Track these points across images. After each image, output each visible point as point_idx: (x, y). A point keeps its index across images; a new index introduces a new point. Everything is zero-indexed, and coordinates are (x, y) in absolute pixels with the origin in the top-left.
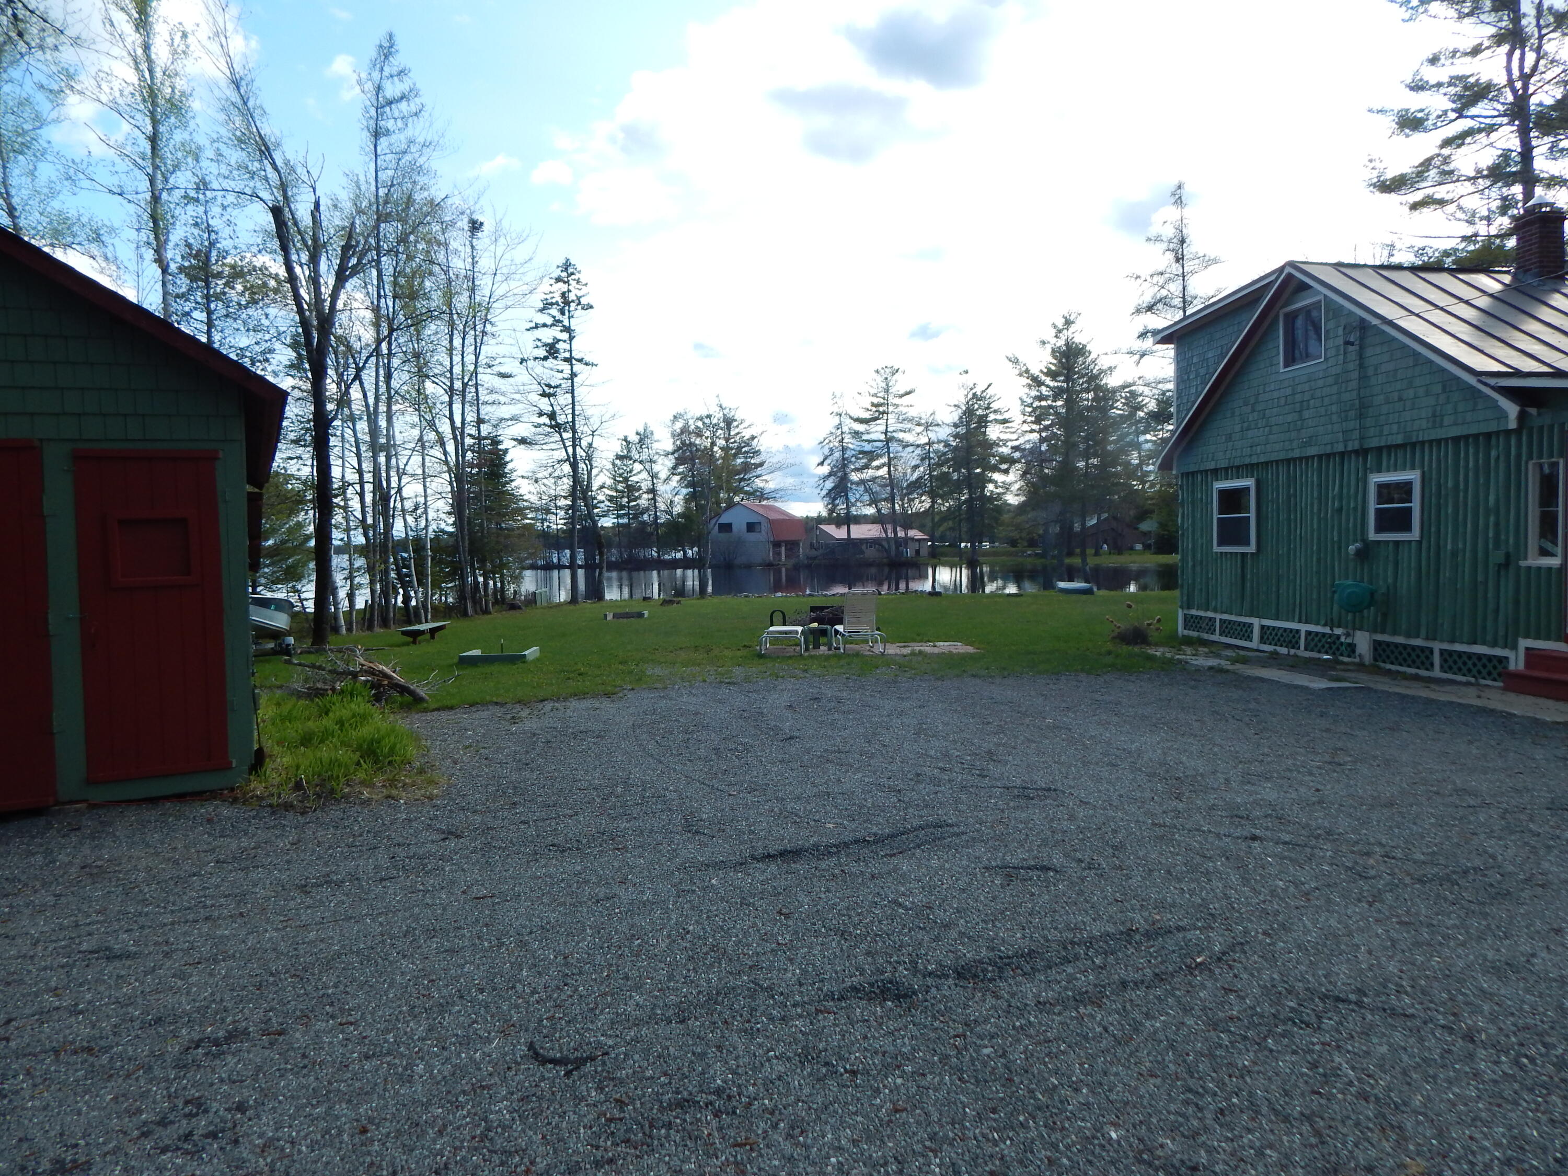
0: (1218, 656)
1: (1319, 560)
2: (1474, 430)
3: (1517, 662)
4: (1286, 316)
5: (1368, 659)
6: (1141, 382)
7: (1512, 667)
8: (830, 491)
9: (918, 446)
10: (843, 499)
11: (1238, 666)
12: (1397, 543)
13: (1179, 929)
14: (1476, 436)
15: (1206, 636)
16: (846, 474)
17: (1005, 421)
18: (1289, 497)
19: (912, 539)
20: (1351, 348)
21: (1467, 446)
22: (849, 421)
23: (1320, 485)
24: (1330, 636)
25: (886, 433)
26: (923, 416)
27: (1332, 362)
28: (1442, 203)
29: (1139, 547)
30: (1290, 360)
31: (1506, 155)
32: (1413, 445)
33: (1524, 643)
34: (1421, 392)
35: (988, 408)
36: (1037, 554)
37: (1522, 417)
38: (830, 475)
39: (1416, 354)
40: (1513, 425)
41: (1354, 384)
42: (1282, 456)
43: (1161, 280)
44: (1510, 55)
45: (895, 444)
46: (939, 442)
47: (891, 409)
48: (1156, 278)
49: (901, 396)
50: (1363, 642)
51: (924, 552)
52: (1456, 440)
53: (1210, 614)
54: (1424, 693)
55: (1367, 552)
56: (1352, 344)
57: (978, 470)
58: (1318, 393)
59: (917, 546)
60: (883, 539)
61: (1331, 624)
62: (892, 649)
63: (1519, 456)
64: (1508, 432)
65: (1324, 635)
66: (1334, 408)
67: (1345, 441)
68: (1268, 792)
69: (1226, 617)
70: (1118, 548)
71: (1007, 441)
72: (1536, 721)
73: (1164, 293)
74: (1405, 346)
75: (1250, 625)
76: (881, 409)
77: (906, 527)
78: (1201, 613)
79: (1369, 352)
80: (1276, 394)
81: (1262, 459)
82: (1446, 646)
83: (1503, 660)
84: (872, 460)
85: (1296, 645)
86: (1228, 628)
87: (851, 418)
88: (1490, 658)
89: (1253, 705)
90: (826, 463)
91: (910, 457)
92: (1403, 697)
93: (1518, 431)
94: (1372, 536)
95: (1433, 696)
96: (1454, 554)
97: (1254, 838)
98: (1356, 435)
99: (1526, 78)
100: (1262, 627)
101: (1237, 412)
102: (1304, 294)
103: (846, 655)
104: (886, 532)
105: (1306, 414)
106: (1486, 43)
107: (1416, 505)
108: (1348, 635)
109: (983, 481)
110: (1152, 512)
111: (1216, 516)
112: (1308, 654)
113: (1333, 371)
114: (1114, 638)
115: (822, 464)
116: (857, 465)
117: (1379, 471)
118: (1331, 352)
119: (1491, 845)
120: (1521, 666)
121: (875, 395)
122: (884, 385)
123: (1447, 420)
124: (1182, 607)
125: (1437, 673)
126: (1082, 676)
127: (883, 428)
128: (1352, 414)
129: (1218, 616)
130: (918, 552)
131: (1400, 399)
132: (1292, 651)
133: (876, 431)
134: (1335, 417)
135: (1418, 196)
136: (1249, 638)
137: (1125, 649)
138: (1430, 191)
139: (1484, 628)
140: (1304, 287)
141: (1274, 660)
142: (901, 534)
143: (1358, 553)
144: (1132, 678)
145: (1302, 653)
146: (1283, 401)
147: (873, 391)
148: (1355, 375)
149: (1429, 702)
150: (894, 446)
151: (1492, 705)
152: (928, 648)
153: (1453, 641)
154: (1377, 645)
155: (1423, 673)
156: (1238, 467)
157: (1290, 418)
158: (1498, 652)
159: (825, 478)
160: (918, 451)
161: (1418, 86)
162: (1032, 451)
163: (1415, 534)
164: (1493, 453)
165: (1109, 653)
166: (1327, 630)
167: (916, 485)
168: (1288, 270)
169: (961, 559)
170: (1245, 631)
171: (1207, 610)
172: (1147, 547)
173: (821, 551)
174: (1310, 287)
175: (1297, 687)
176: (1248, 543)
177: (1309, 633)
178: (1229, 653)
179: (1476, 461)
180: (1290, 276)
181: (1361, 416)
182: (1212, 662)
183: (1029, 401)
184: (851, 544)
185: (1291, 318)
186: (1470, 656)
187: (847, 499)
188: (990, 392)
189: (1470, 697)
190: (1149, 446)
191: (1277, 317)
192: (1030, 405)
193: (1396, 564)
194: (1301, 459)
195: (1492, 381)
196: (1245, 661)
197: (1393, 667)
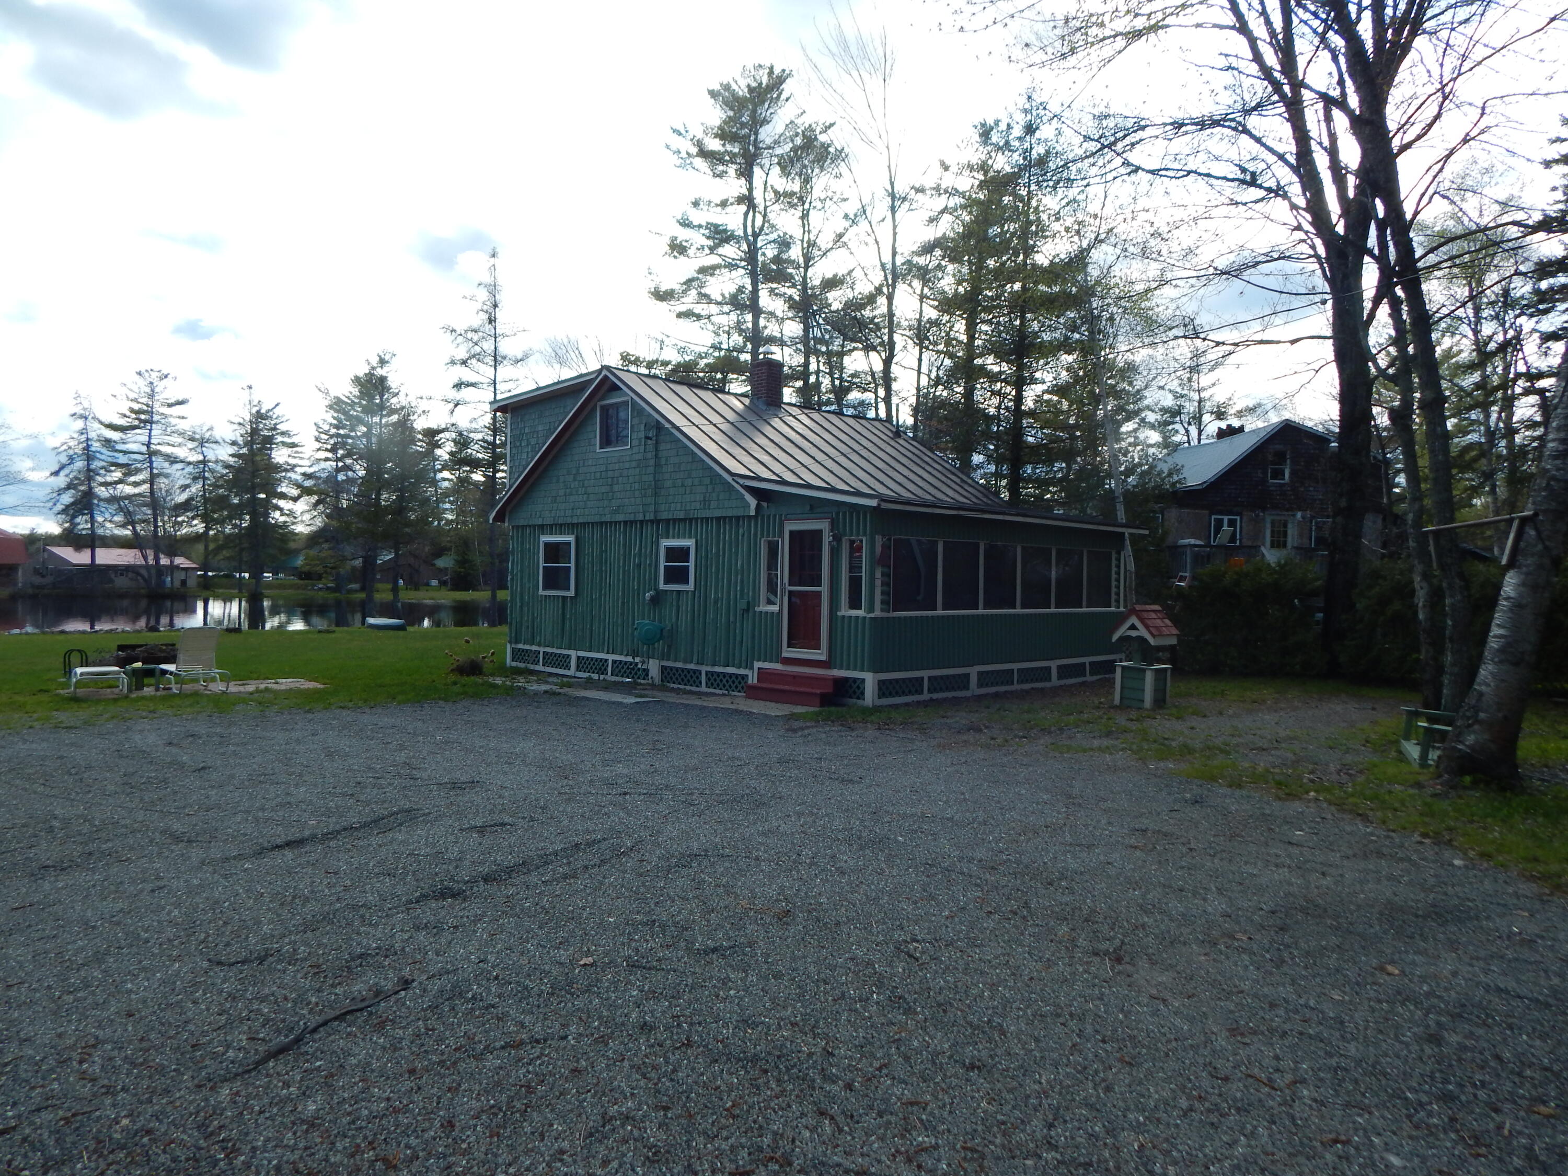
0: (547, 682)
1: (623, 603)
2: (729, 513)
3: (753, 679)
4: (602, 407)
5: (657, 680)
6: (453, 429)
7: (750, 682)
8: (67, 507)
9: (189, 463)
10: (87, 517)
11: (565, 690)
12: (679, 592)
13: (604, 839)
14: (731, 518)
15: (532, 667)
16: (91, 488)
17: (293, 445)
18: (601, 552)
19: (177, 567)
20: (649, 442)
21: (725, 523)
22: (96, 425)
23: (625, 545)
24: (631, 663)
25: (148, 445)
26: (198, 431)
27: (635, 450)
28: (699, 317)
29: (434, 583)
30: (606, 441)
31: (741, 289)
32: (691, 520)
33: (757, 665)
34: (696, 481)
35: (275, 429)
36: (328, 588)
37: (758, 507)
38: (69, 487)
39: (693, 453)
40: (753, 513)
41: (651, 470)
42: (597, 519)
43: (475, 337)
44: (746, 215)
45: (160, 459)
46: (217, 462)
47: (156, 418)
48: (470, 335)
49: (170, 405)
50: (654, 667)
51: (192, 583)
52: (718, 519)
53: (534, 648)
54: (699, 703)
55: (658, 599)
56: (651, 439)
57: (263, 496)
58: (625, 473)
59: (182, 576)
60: (141, 566)
61: (635, 654)
62: (234, 688)
63: (756, 534)
64: (750, 517)
65: (626, 663)
66: (637, 486)
67: (644, 513)
68: (621, 769)
69: (548, 650)
70: (415, 584)
71: (295, 466)
72: (766, 716)
73: (477, 349)
74: (687, 447)
75: (569, 656)
76: (143, 417)
77: (172, 554)
78: (527, 647)
79: (662, 447)
80: (593, 469)
81: (581, 521)
82: (709, 669)
83: (744, 677)
84: (128, 474)
85: (604, 672)
86: (551, 660)
87: (101, 423)
88: (737, 676)
89: (588, 717)
90: (62, 473)
91: (179, 475)
92: (686, 706)
93: (756, 517)
94: (662, 586)
95: (705, 704)
96: (716, 602)
97: (625, 794)
98: (652, 508)
99: (756, 235)
100: (579, 658)
101: (562, 479)
102: (615, 393)
103: (182, 695)
104: (145, 558)
105: (616, 488)
106: (731, 200)
107: (692, 564)
108: (643, 662)
109: (267, 506)
110: (450, 549)
111: (542, 564)
112: (614, 678)
113: (637, 457)
114: (452, 670)
115: (56, 473)
116: (109, 479)
117: (668, 537)
118: (636, 443)
119: (753, 783)
120: (755, 681)
121: (135, 400)
122: (148, 390)
123: (713, 504)
124: (510, 642)
125: (704, 688)
126: (441, 703)
127: (145, 439)
128: (649, 492)
129: (542, 650)
130: (184, 583)
131: (683, 485)
132: (602, 677)
133: (135, 442)
134: (637, 493)
135: (683, 308)
136: (568, 667)
137: (466, 679)
138: (691, 306)
139: (734, 655)
140: (615, 388)
141: (589, 684)
142: (164, 561)
143: (653, 599)
144: (486, 703)
145: (610, 678)
146: (598, 475)
147: (132, 395)
148: (652, 462)
149: (703, 708)
150: (158, 462)
151: (741, 707)
152: (270, 684)
153: (713, 665)
154: (664, 668)
155: (694, 689)
156: (561, 525)
157: (603, 489)
158: (742, 671)
159: (60, 491)
160: (190, 469)
161: (685, 223)
162: (327, 480)
163: (691, 587)
164: (741, 531)
165: (455, 683)
166: (630, 659)
167: (186, 506)
168: (604, 372)
169: (240, 591)
170: (564, 662)
171: (532, 644)
172: (443, 583)
173: (49, 580)
174: (620, 389)
175: (614, 703)
176: (568, 589)
177: (614, 662)
178: (555, 680)
179: (730, 537)
180: (606, 377)
181: (656, 495)
182: (544, 687)
183: (326, 427)
184: (93, 569)
185: (605, 410)
186: (725, 675)
187: (92, 517)
188: (277, 411)
189: (726, 703)
190: (446, 484)
191: (594, 409)
192: (326, 432)
193: (678, 607)
194: (611, 523)
195: (741, 481)
196: (569, 686)
197: (675, 686)
